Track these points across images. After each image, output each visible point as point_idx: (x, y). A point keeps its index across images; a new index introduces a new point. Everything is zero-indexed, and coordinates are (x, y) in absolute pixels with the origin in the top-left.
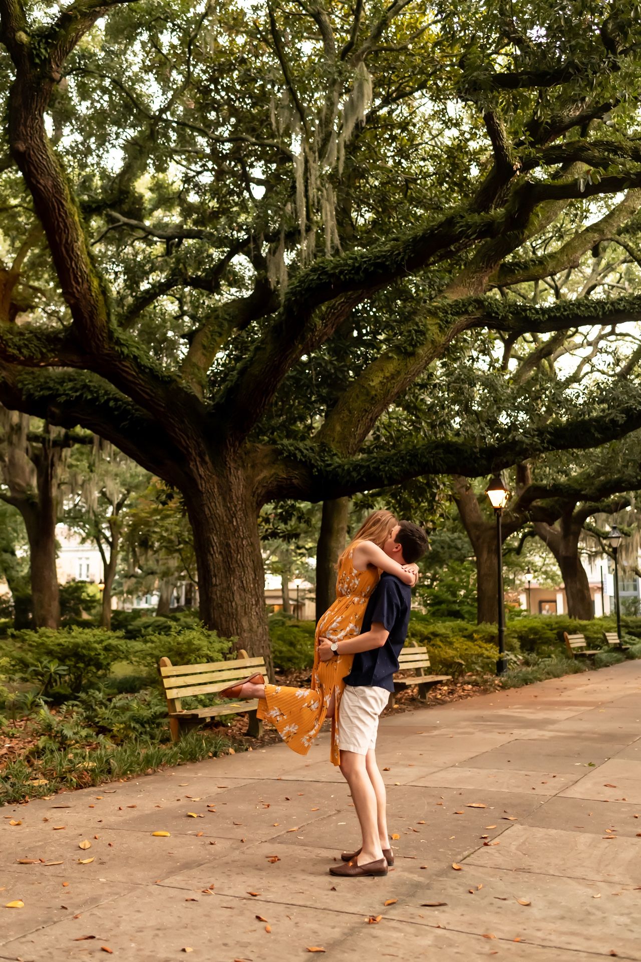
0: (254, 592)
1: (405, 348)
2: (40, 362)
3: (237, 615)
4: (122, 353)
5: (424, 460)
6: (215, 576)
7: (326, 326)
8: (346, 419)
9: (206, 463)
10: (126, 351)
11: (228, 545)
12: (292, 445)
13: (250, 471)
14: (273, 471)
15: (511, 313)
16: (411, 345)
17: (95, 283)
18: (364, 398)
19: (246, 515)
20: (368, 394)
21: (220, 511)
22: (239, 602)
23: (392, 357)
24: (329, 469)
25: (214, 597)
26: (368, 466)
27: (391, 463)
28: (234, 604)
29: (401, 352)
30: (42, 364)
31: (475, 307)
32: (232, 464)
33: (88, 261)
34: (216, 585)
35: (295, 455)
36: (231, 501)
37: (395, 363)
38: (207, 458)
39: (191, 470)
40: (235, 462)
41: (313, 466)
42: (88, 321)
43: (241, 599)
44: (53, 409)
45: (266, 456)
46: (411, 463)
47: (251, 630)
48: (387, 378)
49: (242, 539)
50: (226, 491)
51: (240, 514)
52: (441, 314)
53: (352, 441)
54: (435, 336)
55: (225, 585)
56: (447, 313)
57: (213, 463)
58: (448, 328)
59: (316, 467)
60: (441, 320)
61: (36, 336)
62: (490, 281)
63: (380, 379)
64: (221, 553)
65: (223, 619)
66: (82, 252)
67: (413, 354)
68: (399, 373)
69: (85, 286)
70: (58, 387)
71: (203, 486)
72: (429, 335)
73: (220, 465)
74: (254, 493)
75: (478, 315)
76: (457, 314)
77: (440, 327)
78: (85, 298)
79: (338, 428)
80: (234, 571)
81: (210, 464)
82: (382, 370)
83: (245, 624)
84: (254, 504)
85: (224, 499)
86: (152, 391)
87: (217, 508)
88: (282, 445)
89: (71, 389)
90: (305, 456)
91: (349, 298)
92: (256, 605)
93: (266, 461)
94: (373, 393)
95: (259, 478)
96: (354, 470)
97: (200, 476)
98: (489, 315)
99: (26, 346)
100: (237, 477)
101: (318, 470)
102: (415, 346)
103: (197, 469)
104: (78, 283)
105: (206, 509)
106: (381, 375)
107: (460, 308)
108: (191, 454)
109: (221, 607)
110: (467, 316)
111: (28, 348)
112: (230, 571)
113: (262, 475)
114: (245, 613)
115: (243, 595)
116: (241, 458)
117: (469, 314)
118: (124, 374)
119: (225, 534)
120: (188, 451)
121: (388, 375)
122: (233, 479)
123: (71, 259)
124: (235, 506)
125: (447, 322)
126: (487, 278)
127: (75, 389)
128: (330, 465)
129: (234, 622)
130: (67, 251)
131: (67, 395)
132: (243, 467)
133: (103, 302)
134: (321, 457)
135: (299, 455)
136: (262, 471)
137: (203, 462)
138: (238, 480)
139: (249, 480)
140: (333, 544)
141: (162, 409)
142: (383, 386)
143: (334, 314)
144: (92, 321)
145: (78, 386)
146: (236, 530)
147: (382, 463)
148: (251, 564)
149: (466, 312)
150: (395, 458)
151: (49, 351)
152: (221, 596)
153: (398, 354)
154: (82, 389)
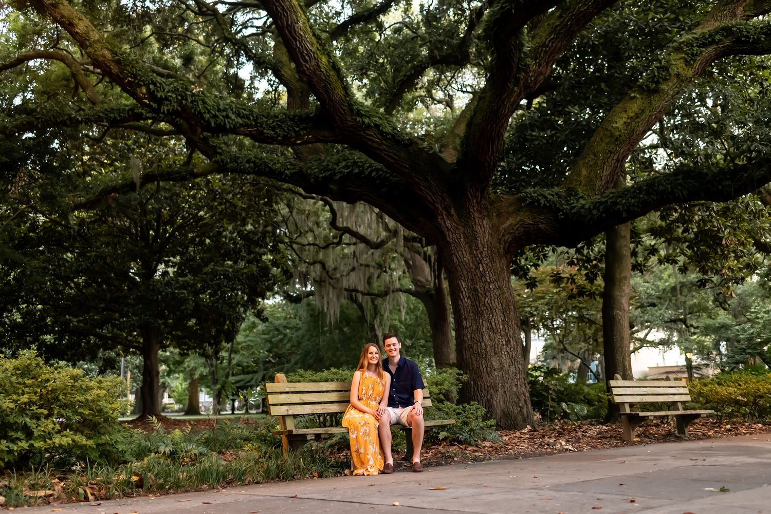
0: (503, 333)
1: (647, 86)
2: (296, 140)
3: (486, 355)
4: (363, 122)
5: (661, 188)
6: (466, 319)
7: (540, 65)
8: (591, 163)
9: (452, 216)
10: (367, 121)
11: (475, 290)
12: (535, 192)
13: (495, 220)
14: (519, 218)
15: (764, 34)
16: (653, 82)
17: (324, 60)
18: (608, 140)
19: (492, 261)
20: (612, 136)
21: (467, 258)
22: (489, 343)
23: (634, 97)
24: (574, 211)
25: (466, 339)
26: (606, 202)
27: (628, 196)
28: (483, 344)
29: (644, 91)
30: (299, 142)
31: (723, 35)
32: (476, 214)
33: (314, 40)
34: (467, 328)
35: (538, 201)
36: (477, 249)
37: (639, 102)
38: (453, 212)
39: (440, 224)
40: (480, 212)
41: (558, 210)
42: (326, 96)
43: (490, 340)
44: (331, 186)
45: (511, 205)
46: (648, 193)
47: (502, 369)
48: (632, 118)
49: (489, 283)
50: (472, 239)
51: (486, 260)
52: (685, 49)
53: (598, 183)
54: (680, 70)
55: (474, 327)
56: (692, 46)
57: (458, 215)
58: (695, 61)
59: (562, 211)
60: (687, 54)
61: (289, 118)
62: (745, 11)
63: (624, 120)
64: (469, 297)
65: (474, 359)
66: (305, 32)
67: (656, 91)
68: (643, 111)
69: (313, 63)
70: (336, 167)
71: (450, 237)
72: (674, 70)
73: (465, 217)
74: (500, 240)
75: (727, 42)
76: (705, 45)
77: (686, 61)
78: (315, 74)
79: (584, 172)
80: (482, 314)
81: (455, 217)
82: (626, 111)
83: (496, 364)
84: (501, 250)
85: (470, 247)
86: (395, 154)
87: (463, 256)
88: (526, 193)
89: (344, 167)
90: (549, 201)
91: (559, 33)
92: (507, 345)
93: (511, 209)
94: (617, 133)
95: (506, 225)
96: (594, 208)
97: (447, 228)
98: (738, 40)
99: (280, 126)
100: (482, 226)
101: (564, 214)
102: (657, 83)
103: (445, 223)
104: (306, 61)
105: (455, 258)
106: (625, 116)
107: (706, 39)
108: (438, 208)
109: (472, 348)
110: (715, 46)
111: (282, 128)
112: (478, 314)
113: (508, 223)
114: (495, 353)
115: (492, 335)
116: (486, 208)
117: (717, 43)
118: (369, 143)
119: (472, 280)
120: (435, 206)
121: (632, 115)
122: (478, 229)
123: (296, 40)
124: (481, 253)
125: (693, 55)
126: (741, 9)
127: (346, 167)
128: (574, 207)
129: (484, 362)
130: (290, 32)
131: (341, 172)
132: (489, 216)
133: (336, 77)
134: (567, 201)
135: (542, 201)
136: (507, 219)
137: (449, 215)
138: (484, 229)
139: (495, 228)
140: (617, 293)
141: (407, 171)
142: (627, 126)
143: (546, 52)
144: (328, 96)
145: (349, 164)
146: (483, 275)
147: (620, 197)
148: (500, 306)
149: (714, 42)
150: (632, 190)
151: (301, 129)
152: (471, 338)
153: (641, 94)
154: (353, 166)
